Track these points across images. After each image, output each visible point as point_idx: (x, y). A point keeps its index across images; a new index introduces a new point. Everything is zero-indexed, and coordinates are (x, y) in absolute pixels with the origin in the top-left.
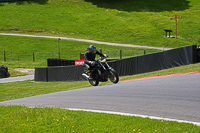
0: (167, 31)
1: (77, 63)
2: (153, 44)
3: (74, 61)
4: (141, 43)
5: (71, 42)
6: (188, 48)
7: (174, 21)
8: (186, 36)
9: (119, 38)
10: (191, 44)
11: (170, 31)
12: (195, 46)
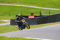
5: (27, 7)
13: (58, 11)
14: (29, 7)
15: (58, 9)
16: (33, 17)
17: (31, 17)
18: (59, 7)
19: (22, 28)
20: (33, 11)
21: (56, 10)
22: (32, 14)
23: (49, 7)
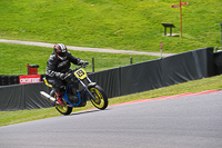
0: (166, 26)
1: (23, 81)
2: (144, 48)
3: (18, 78)
4: (125, 46)
5: (12, 47)
6: (199, 52)
7: (178, 10)
8: (196, 33)
9: (91, 38)
10: (205, 46)
11: (171, 26)
12: (211, 49)
13: (123, 56)
14: (21, 46)
15: (123, 52)
16: (36, 80)
17: (29, 80)
18: (125, 44)
19: (72, 102)
20: (34, 60)
21: (115, 55)
22: (32, 70)
23: (91, 43)
